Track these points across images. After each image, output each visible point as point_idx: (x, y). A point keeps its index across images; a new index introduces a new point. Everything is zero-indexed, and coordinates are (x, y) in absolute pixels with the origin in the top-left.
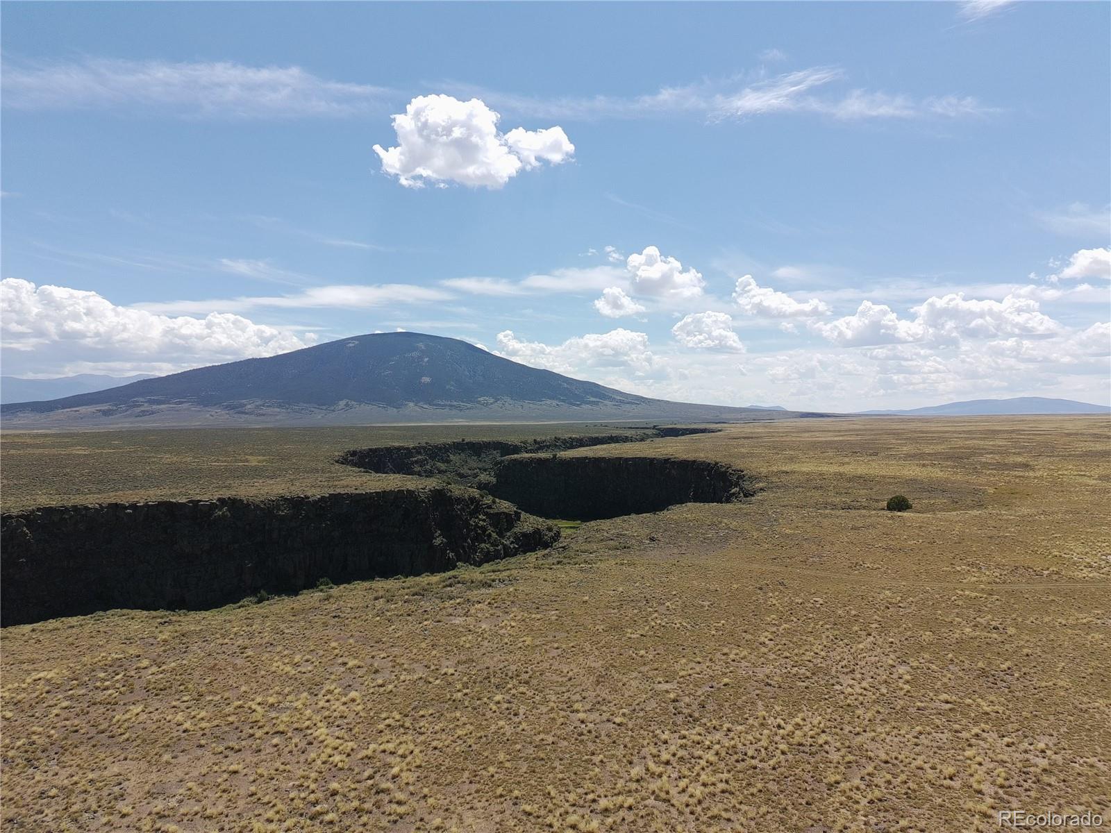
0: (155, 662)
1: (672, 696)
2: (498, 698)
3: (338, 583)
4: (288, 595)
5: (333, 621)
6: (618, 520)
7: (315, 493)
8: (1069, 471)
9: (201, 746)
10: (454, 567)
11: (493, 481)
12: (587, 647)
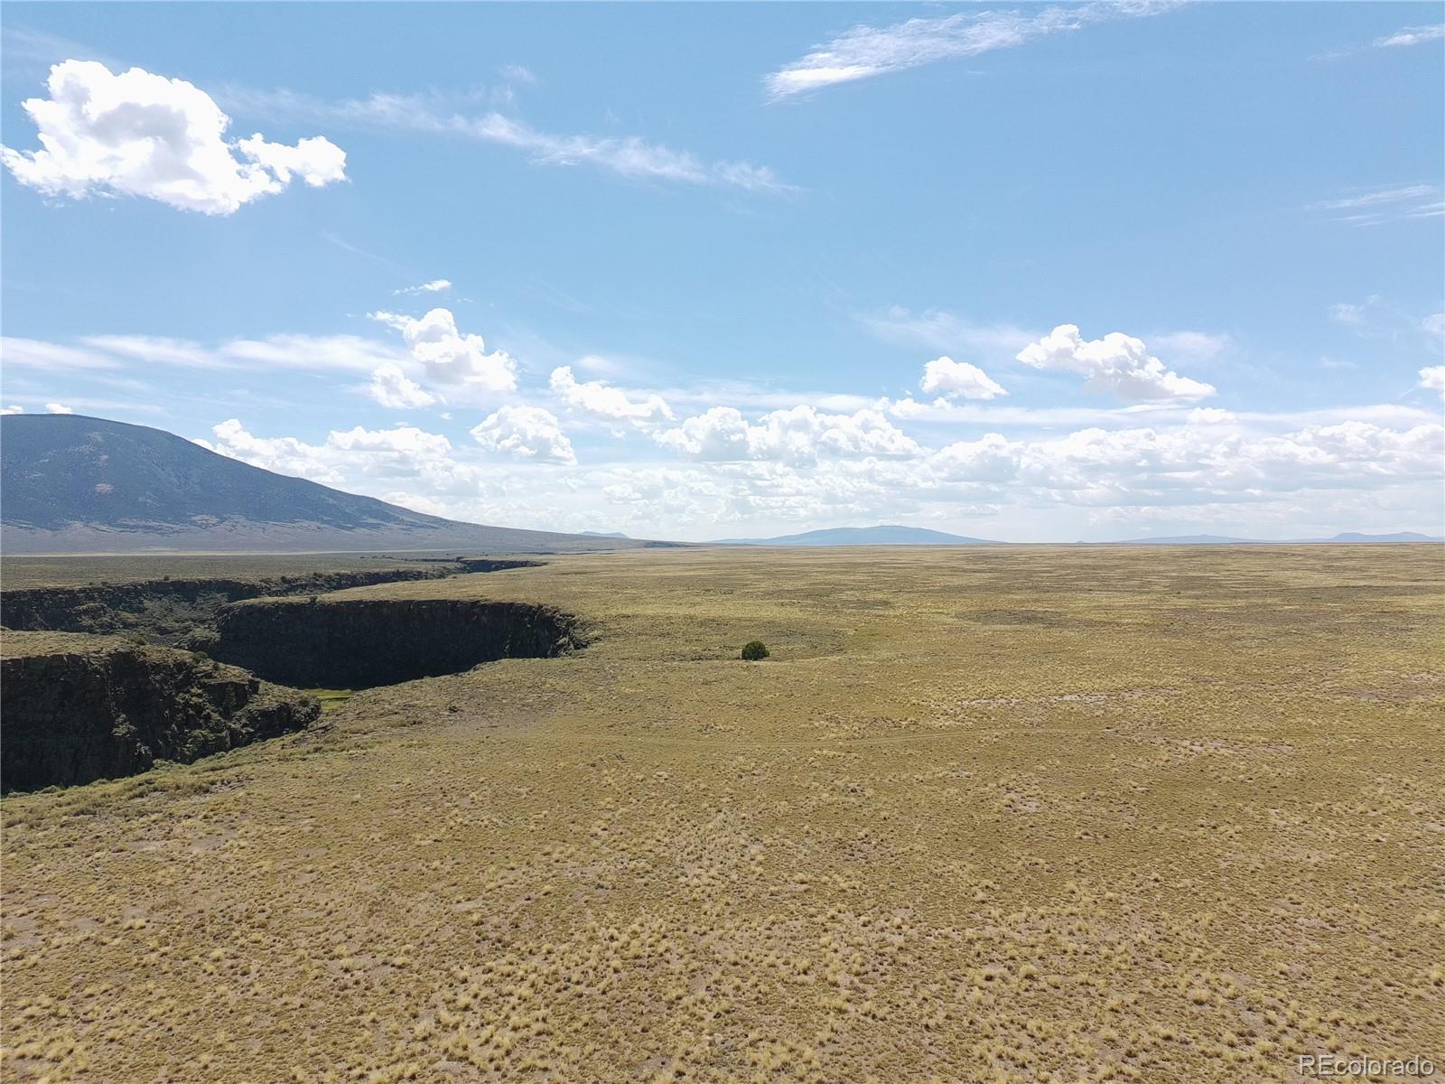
1: (475, 917)
2: (217, 953)
6: (406, 686)
8: (927, 609)
10: (148, 767)
11: (217, 636)
12: (357, 865)
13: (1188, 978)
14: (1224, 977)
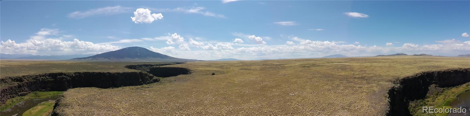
0: (98, 95)
1: (178, 106)
2: (150, 106)
3: (124, 86)
4: (117, 88)
5: (124, 92)
6: (170, 77)
7: (121, 72)
8: (235, 68)
9: (104, 109)
10: (143, 85)
11: (149, 71)
12: (164, 98)
13: (264, 110)
14: (268, 109)
